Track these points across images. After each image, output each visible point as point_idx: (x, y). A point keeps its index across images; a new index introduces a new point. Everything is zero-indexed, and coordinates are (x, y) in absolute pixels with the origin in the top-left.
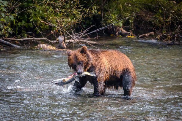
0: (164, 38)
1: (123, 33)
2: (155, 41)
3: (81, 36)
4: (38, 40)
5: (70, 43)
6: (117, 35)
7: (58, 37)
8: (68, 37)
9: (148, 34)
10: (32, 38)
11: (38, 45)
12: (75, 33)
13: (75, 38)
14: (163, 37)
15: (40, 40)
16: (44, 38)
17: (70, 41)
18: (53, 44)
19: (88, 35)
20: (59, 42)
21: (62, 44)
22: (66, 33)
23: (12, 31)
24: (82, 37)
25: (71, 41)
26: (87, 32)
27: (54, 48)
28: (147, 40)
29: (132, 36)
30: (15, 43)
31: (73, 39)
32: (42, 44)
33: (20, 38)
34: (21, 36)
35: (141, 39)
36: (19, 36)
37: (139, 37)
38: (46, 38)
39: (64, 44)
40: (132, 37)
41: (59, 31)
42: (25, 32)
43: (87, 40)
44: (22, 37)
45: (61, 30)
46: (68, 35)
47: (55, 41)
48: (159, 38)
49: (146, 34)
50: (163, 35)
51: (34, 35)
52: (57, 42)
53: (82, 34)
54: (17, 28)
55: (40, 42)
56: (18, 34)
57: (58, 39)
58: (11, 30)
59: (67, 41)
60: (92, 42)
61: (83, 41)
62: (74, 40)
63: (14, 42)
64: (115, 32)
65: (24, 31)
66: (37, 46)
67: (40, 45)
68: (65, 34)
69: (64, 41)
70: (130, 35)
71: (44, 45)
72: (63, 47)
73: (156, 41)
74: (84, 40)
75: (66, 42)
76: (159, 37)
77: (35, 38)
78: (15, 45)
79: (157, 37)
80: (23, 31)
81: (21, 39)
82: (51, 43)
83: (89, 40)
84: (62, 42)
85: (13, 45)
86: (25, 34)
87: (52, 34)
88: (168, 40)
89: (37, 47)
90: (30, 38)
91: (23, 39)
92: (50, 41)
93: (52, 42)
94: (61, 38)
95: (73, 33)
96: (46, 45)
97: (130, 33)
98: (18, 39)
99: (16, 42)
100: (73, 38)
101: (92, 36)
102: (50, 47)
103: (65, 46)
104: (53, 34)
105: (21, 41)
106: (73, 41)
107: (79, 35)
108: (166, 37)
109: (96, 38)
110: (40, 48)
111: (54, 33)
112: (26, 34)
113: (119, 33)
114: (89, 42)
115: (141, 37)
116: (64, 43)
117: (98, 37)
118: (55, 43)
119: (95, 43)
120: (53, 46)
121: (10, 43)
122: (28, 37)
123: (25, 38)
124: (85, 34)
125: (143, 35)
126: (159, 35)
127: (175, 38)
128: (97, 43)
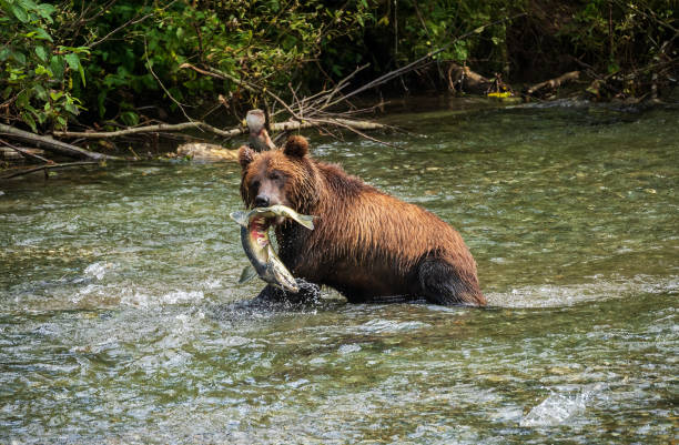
0: (613, 89)
1: (471, 83)
3: (326, 105)
4: (177, 131)
5: (288, 132)
6: (452, 90)
7: (244, 116)
8: (279, 111)
9: (559, 82)
10: (156, 127)
11: (179, 150)
12: (301, 98)
13: (304, 115)
14: (610, 86)
15: (186, 130)
16: (196, 124)
17: (286, 127)
18: (228, 141)
19: (350, 99)
20: (248, 133)
21: (261, 137)
22: (273, 100)
23: (77, 107)
24: (329, 110)
25: (292, 124)
26: (345, 91)
27: (235, 154)
29: (502, 91)
30: (99, 149)
31: (295, 119)
32: (190, 145)
33: (115, 130)
34: (118, 120)
35: (534, 100)
36: (112, 121)
37: (525, 92)
38: (204, 123)
39: (269, 138)
40: (505, 96)
41: (246, 93)
42: (132, 106)
43: (347, 118)
44: (123, 125)
45: (252, 89)
46: (279, 106)
47: (237, 131)
48: (595, 92)
49: (552, 82)
50: (610, 81)
52: (241, 134)
53: (329, 97)
54: (103, 97)
55: (186, 137)
56: (108, 116)
57: (244, 122)
58: (75, 102)
59: (277, 126)
60: (365, 124)
61: (331, 121)
62: (300, 121)
63: (94, 143)
64: (446, 83)
65: (128, 102)
66: (175, 152)
67: (184, 148)
68: (266, 104)
69: (266, 126)
70: (495, 90)
71: (197, 146)
74: (334, 117)
75: (275, 131)
76: (595, 88)
77: (166, 126)
78: (98, 156)
79: (589, 89)
80: (123, 104)
81: (117, 133)
82: (221, 137)
83: (352, 118)
84: (259, 133)
85: (91, 154)
86: (132, 115)
87: (223, 107)
88: (628, 95)
89: (173, 154)
90: (150, 124)
91: (123, 132)
92: (216, 130)
93: (226, 133)
94: (254, 119)
95: (295, 97)
96: (204, 147)
97: (495, 84)
98: (110, 131)
99: (103, 143)
100: (296, 115)
102: (220, 153)
104: (228, 106)
105: (118, 137)
106: (296, 124)
107: (317, 102)
108: (620, 86)
109: (377, 109)
110: (183, 154)
111: (230, 102)
112: (134, 112)
113: (457, 86)
114: (352, 122)
115: (535, 94)
116: (266, 133)
117: (382, 104)
118: (234, 137)
119: (374, 125)
120: (229, 147)
121: (82, 150)
122: (142, 122)
123: (132, 125)
124: (336, 95)
125: (542, 84)
126: (597, 82)
127: (653, 87)
128: (381, 126)
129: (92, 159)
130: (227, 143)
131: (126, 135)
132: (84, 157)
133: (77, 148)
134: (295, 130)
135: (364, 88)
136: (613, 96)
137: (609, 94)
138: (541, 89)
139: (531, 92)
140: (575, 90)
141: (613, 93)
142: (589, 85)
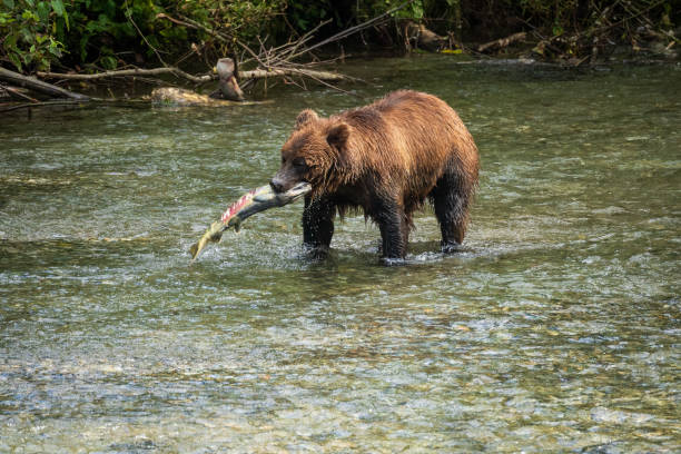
0: (558, 50)
1: (426, 40)
3: (291, 56)
4: (151, 76)
5: (255, 79)
6: (408, 46)
7: (214, 63)
8: (248, 60)
9: (507, 41)
10: (132, 71)
11: (153, 93)
12: (268, 49)
13: (271, 64)
14: (554, 48)
15: (160, 75)
16: (171, 69)
17: (253, 75)
18: (199, 87)
19: (313, 51)
20: (218, 79)
21: (230, 83)
22: (241, 48)
23: (60, 50)
24: (294, 60)
25: (259, 72)
26: (309, 44)
27: (205, 98)
28: (502, 58)
29: (454, 48)
30: (78, 89)
31: (263, 68)
32: (163, 90)
33: (95, 73)
34: (98, 64)
35: (483, 57)
36: (92, 64)
37: (476, 50)
38: (177, 69)
39: (237, 85)
40: (457, 52)
41: (217, 43)
42: (111, 52)
43: (308, 68)
44: (102, 68)
45: (223, 39)
46: (248, 55)
47: (207, 77)
48: (540, 52)
49: (501, 42)
50: (554, 42)
51: (139, 59)
52: (212, 80)
53: (294, 48)
54: (84, 42)
55: (159, 81)
56: (89, 60)
57: (215, 69)
58: (59, 46)
59: (247, 74)
60: (327, 75)
61: (296, 71)
62: (267, 69)
63: (75, 85)
64: (403, 39)
65: (109, 47)
66: (150, 95)
67: (158, 92)
68: (236, 53)
69: (235, 73)
70: (448, 48)
71: (171, 90)
72: (233, 94)
73: (533, 60)
74: (299, 67)
75: (243, 79)
76: (540, 48)
77: (142, 71)
78: (78, 96)
79: (535, 49)
80: (104, 49)
81: (96, 75)
82: (193, 82)
83: (316, 68)
84: (229, 79)
85: (72, 95)
86: (111, 60)
87: (195, 54)
88: (571, 56)
89: (148, 97)
90: (127, 68)
91: (103, 74)
92: (189, 76)
93: (198, 78)
94: (223, 67)
95: (262, 47)
96: (176, 92)
97: (448, 41)
98: (90, 74)
99: (84, 84)
100: (264, 64)
101: (325, 55)
102: (190, 97)
103: (240, 92)
104: (200, 54)
105: (97, 79)
106: (263, 73)
107: (283, 53)
108: (564, 47)
109: (339, 61)
110: (158, 97)
111: (202, 50)
112: (113, 56)
113: (412, 42)
114: (314, 72)
115: (485, 52)
116: (235, 80)
117: (343, 56)
118: (205, 82)
119: (334, 76)
120: (200, 93)
121: (64, 91)
122: (120, 66)
123: (111, 69)
124: (301, 47)
125: (492, 43)
126: (542, 43)
127: (595, 49)
128: (341, 77)
129: (73, 98)
130: (197, 88)
131: (105, 77)
132: (66, 97)
133: (59, 89)
134: (261, 78)
135: (327, 41)
136: (556, 57)
137: (553, 55)
138: (491, 47)
139: (481, 49)
140: (522, 50)
141: (557, 53)
142: (536, 45)
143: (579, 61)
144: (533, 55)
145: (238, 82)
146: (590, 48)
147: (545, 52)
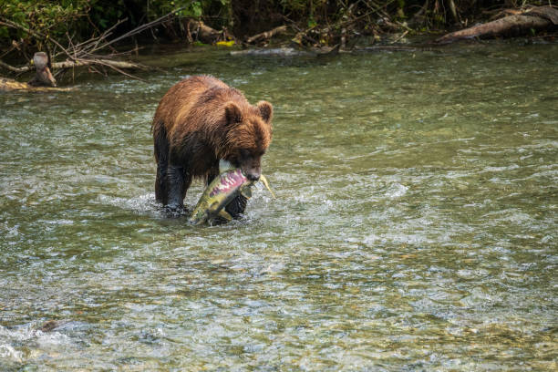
0: (313, 40)
1: (204, 34)
2: (289, 51)
3: (94, 49)
5: (65, 69)
6: (190, 40)
7: (31, 56)
8: (59, 54)
9: (271, 34)
12: (75, 44)
13: (77, 57)
14: (310, 38)
17: (63, 65)
19: (112, 45)
20: (34, 70)
21: (45, 73)
22: (54, 44)
24: (99, 52)
25: (68, 63)
26: (108, 39)
27: (24, 86)
28: (267, 48)
29: (228, 40)
31: (71, 60)
35: (252, 48)
37: (245, 42)
39: (50, 74)
40: (230, 44)
41: (34, 40)
43: (109, 59)
45: (38, 37)
46: (59, 50)
47: (25, 68)
48: (299, 42)
49: (266, 34)
50: (310, 34)
52: (30, 70)
53: (97, 43)
57: (32, 61)
59: (57, 65)
60: (124, 64)
61: (98, 61)
62: (74, 61)
64: (185, 34)
68: (49, 48)
69: (49, 65)
70: (223, 40)
72: (47, 81)
73: (292, 49)
74: (100, 59)
75: (55, 69)
76: (298, 39)
79: (294, 40)
82: (14, 73)
83: (114, 59)
84: (44, 70)
87: (16, 49)
88: (323, 45)
92: (10, 67)
93: (18, 69)
94: (39, 59)
95: (71, 43)
96: (1, 80)
97: (222, 34)
100: (72, 57)
101: (122, 48)
102: (12, 84)
103: (53, 80)
104: (19, 49)
106: (72, 64)
107: (87, 47)
108: (318, 37)
109: (134, 53)
111: (21, 46)
113: (194, 36)
114: (114, 62)
115: (253, 43)
116: (48, 70)
117: (137, 49)
118: (24, 72)
119: (130, 65)
120: (20, 81)
124: (103, 42)
125: (258, 36)
126: (300, 35)
127: (343, 39)
128: (136, 66)
130: (18, 77)
134: (70, 68)
135: (123, 36)
136: (312, 45)
137: (309, 44)
138: (257, 39)
139: (249, 41)
140: (283, 40)
141: (312, 43)
142: (294, 37)
143: (330, 49)
144: (293, 45)
145: (51, 71)
146: (339, 39)
147: (302, 42)
